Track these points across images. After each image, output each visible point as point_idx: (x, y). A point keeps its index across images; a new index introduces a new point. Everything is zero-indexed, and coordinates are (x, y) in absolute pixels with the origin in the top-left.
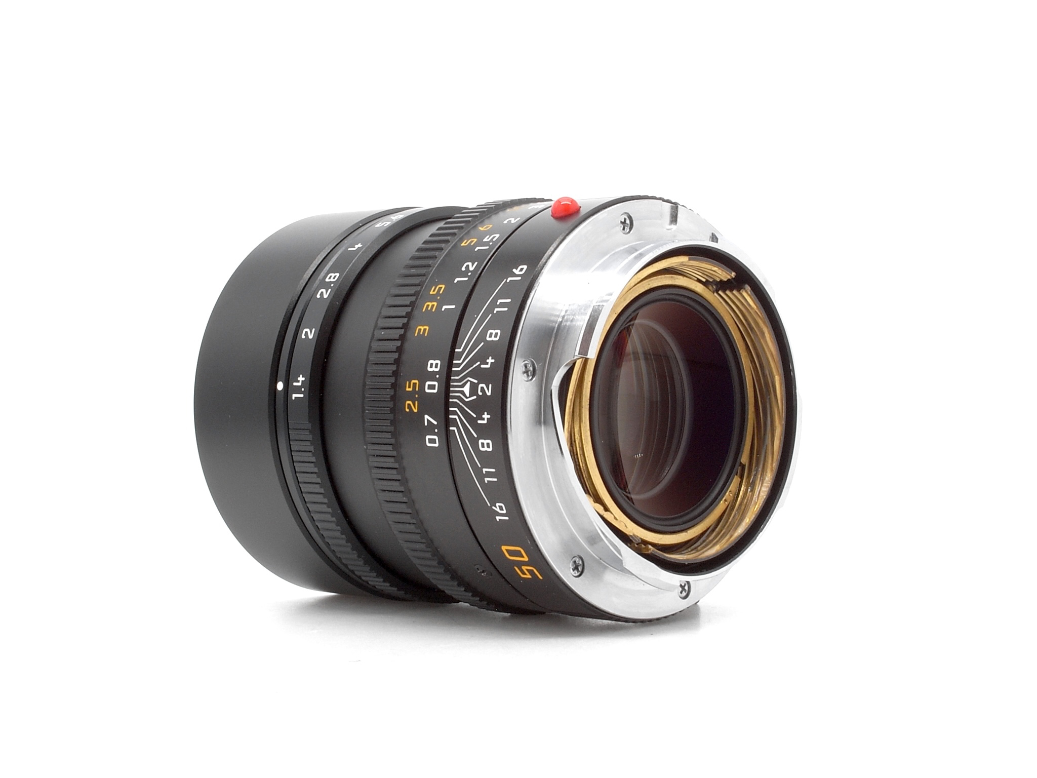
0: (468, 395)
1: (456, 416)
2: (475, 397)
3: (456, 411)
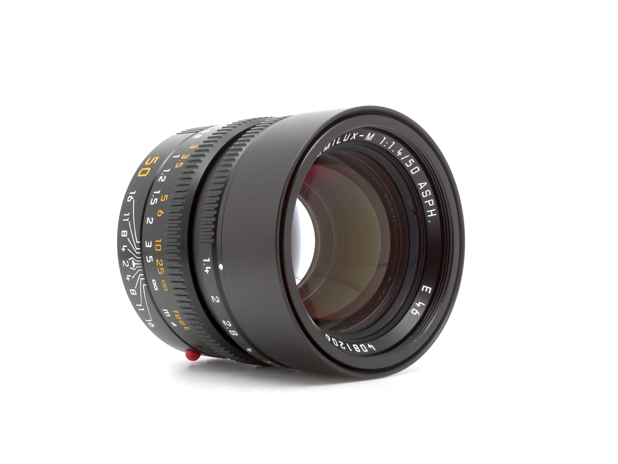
0: (133, 260)
2: (129, 259)
3: (137, 252)
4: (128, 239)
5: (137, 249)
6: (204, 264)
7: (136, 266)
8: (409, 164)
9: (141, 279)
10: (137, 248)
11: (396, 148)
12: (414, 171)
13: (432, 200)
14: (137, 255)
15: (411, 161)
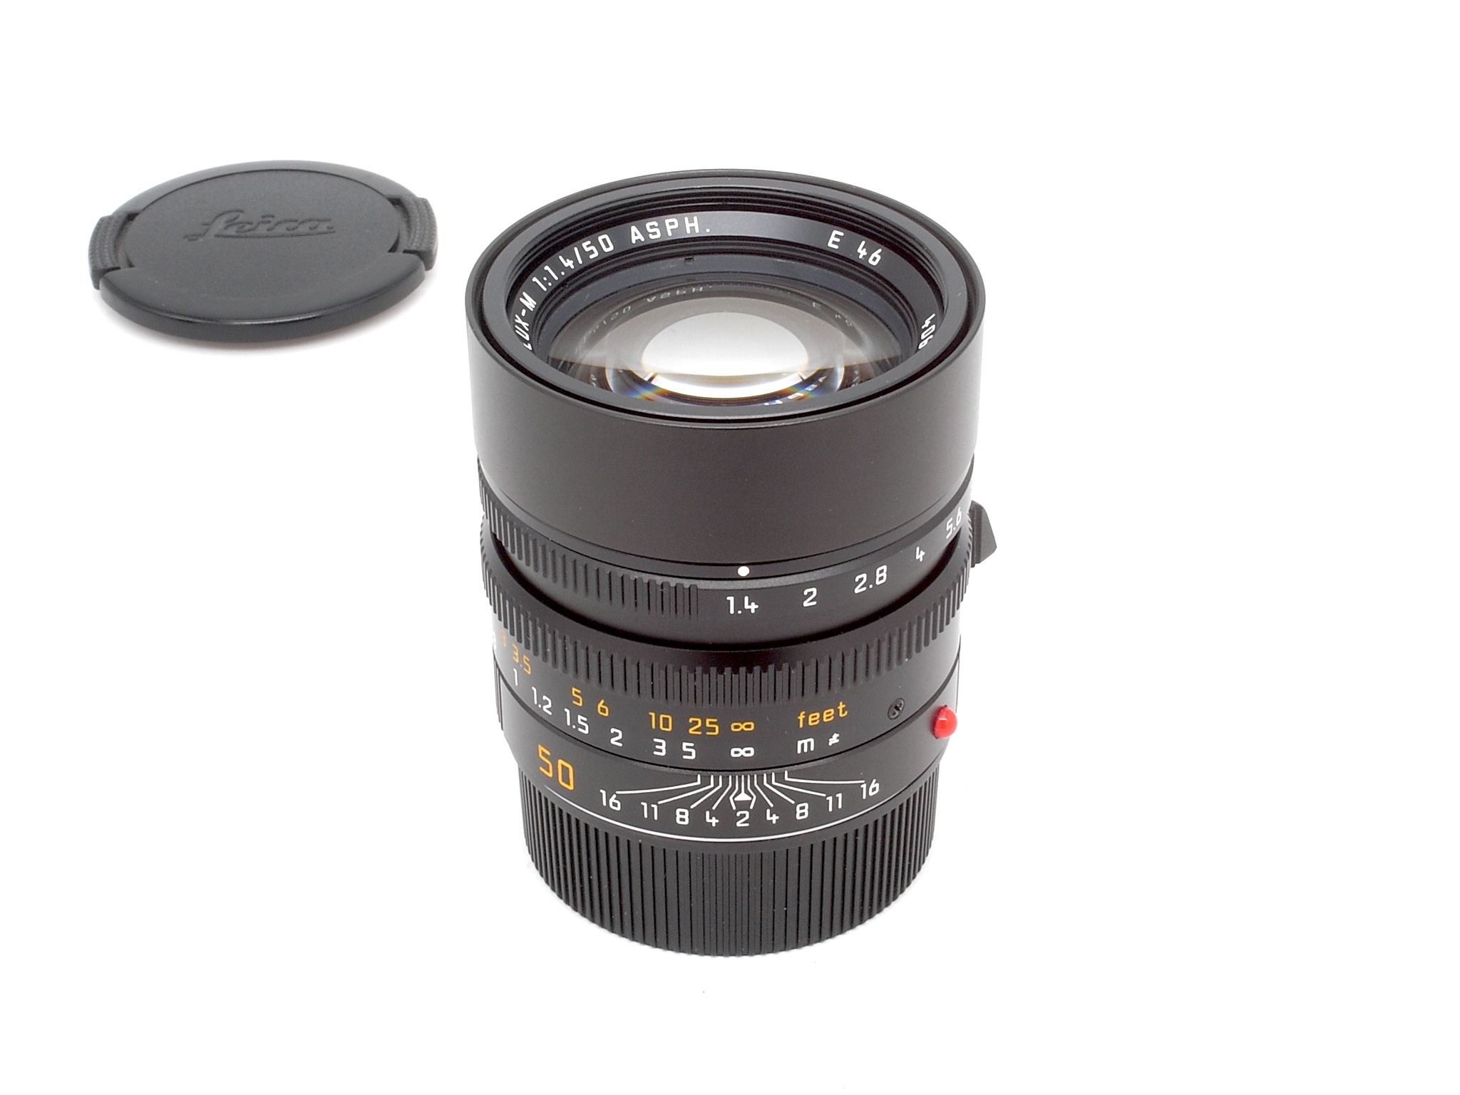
0: (736, 799)
1: (715, 784)
2: (734, 808)
3: (718, 785)
4: (692, 807)
5: (712, 785)
6: (740, 612)
7: (747, 792)
8: (592, 252)
9: (774, 783)
10: (710, 784)
11: (558, 267)
12: (607, 246)
13: (667, 221)
14: (725, 785)
15: (588, 246)
